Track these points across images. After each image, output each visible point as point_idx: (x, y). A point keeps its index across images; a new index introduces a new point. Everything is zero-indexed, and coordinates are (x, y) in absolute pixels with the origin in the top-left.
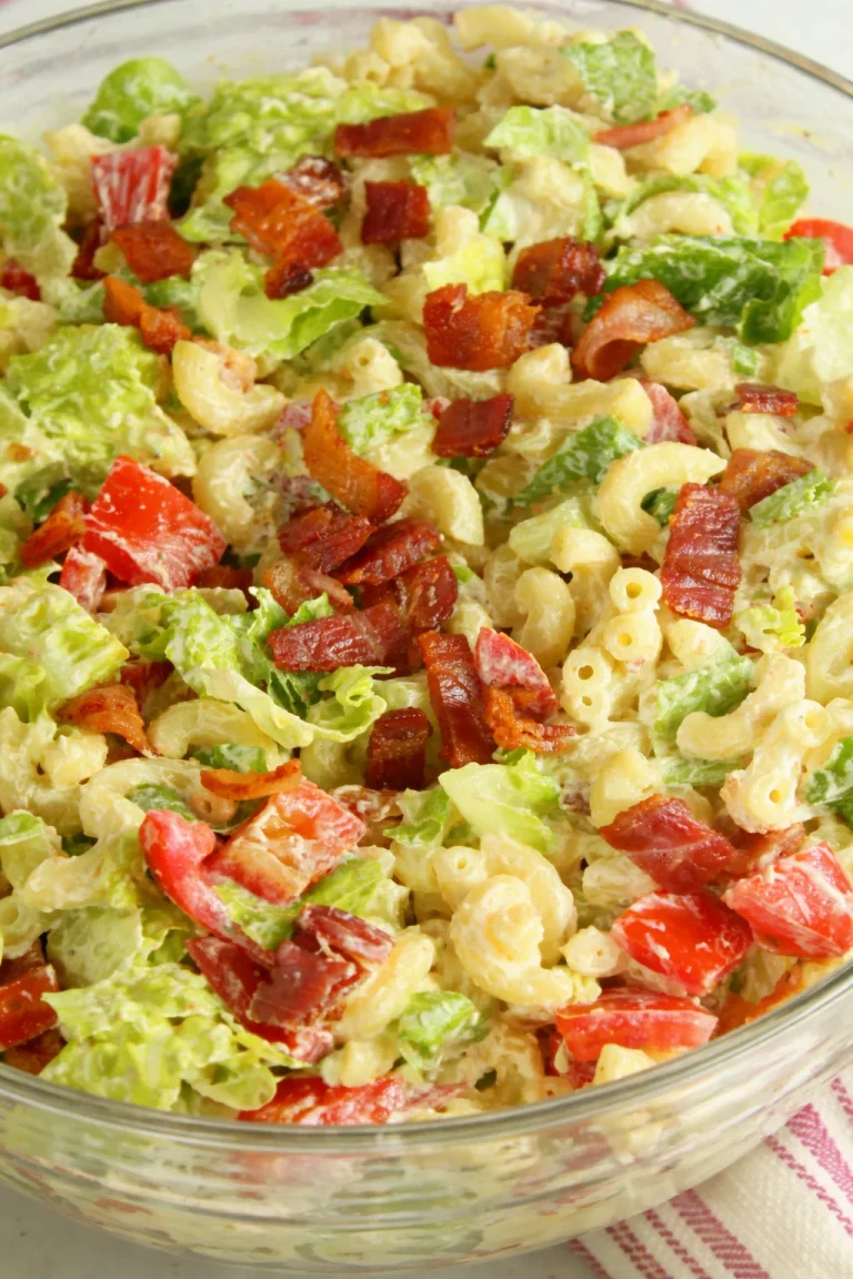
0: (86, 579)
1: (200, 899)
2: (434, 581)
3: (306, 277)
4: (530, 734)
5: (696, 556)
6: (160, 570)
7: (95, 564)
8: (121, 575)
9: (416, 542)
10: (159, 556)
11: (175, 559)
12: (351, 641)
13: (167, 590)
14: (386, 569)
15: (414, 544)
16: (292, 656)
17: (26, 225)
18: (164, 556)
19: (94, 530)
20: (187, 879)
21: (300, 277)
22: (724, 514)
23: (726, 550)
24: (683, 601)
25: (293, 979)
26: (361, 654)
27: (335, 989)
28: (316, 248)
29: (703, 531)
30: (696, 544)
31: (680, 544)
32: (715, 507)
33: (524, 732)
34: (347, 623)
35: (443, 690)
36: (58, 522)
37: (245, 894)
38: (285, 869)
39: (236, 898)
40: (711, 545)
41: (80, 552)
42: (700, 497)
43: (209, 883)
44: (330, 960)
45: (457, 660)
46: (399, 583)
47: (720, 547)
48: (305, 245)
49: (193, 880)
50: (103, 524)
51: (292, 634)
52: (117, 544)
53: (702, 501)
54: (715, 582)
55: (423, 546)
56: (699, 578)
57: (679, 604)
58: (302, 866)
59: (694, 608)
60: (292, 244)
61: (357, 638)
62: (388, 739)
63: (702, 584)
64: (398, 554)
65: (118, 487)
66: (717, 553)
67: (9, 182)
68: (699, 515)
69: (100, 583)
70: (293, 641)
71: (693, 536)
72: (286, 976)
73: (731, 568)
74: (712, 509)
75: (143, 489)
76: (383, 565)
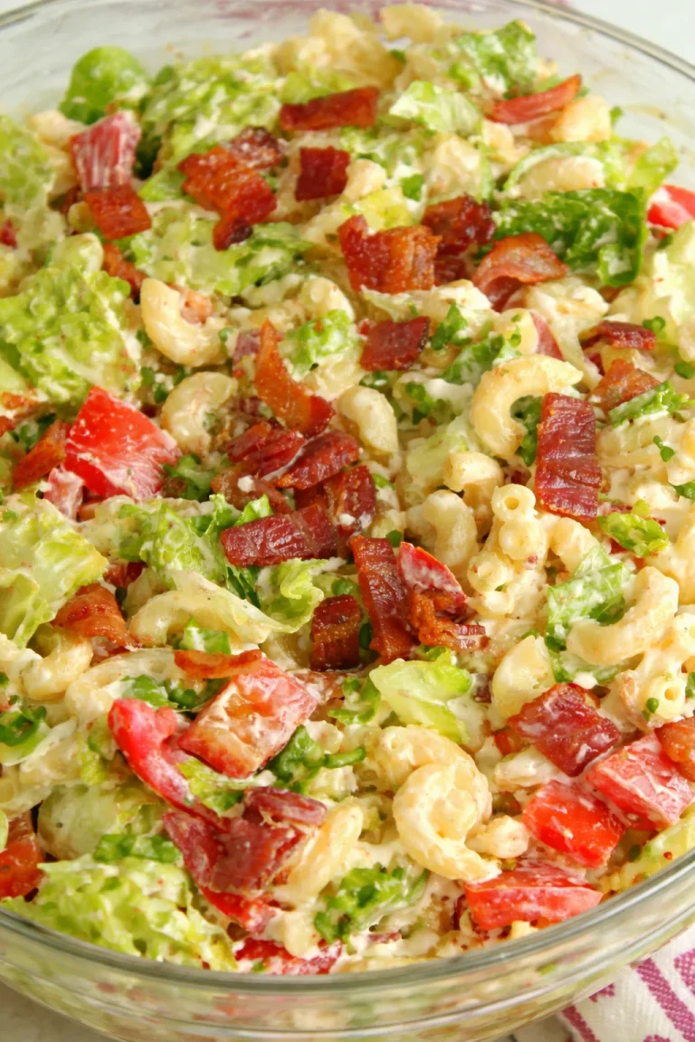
0: (66, 494)
1: (163, 776)
2: (356, 487)
3: (247, 230)
4: (449, 634)
5: (563, 460)
6: (130, 484)
7: (74, 481)
8: (96, 490)
9: (339, 453)
10: (129, 473)
11: (143, 475)
12: (290, 537)
13: (136, 501)
14: (312, 477)
15: (336, 455)
16: (242, 552)
17: (22, 191)
18: (133, 473)
19: (72, 452)
20: (150, 758)
21: (242, 230)
22: (581, 420)
23: (586, 453)
24: (556, 500)
25: (244, 849)
26: (299, 549)
27: (280, 852)
28: (255, 205)
29: (566, 437)
30: (562, 448)
31: (548, 451)
32: (575, 413)
33: (444, 632)
34: (287, 522)
35: (372, 588)
36: (45, 447)
37: (207, 770)
38: (244, 747)
39: (197, 774)
40: (573, 449)
41: (61, 471)
42: (561, 406)
43: (171, 761)
44: (273, 828)
45: (383, 562)
46: (327, 488)
47: (582, 450)
48: (246, 202)
49: (156, 759)
50: (79, 446)
51: (241, 532)
52: (91, 463)
53: (563, 409)
54: (580, 482)
55: (344, 457)
56: (566, 479)
57: (552, 503)
58: (259, 744)
59: (565, 506)
60: (235, 202)
61: (296, 534)
62: (325, 624)
63: (570, 484)
64: (323, 463)
65: (91, 413)
66: (580, 455)
67: (8, 154)
68: (561, 422)
69: (78, 498)
70: (242, 539)
71: (558, 441)
72: (238, 847)
73: (592, 468)
74: (572, 416)
75: (113, 415)
76: (310, 472)
